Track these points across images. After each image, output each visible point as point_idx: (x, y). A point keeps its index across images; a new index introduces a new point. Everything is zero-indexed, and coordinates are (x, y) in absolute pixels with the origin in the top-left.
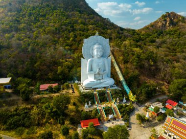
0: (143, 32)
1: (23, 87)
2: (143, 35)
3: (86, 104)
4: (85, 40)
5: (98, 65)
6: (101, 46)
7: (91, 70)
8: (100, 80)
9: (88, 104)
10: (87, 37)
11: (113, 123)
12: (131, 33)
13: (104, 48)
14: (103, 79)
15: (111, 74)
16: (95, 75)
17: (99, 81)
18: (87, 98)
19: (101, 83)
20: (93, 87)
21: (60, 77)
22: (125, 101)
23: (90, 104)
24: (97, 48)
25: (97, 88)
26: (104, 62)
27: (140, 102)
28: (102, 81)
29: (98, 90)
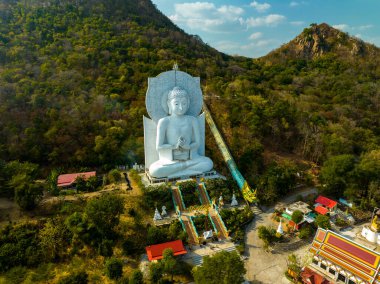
0: (268, 64)
1: (21, 181)
2: (268, 69)
3: (156, 211)
4: (151, 81)
5: (179, 132)
6: (183, 92)
7: (165, 141)
8: (183, 161)
9: (160, 211)
10: (155, 74)
11: (212, 248)
12: (245, 64)
13: (190, 97)
14: (189, 159)
15: (206, 148)
16: (173, 151)
17: (181, 164)
18: (159, 198)
19: (185, 168)
20: (171, 176)
21: (101, 157)
22: (235, 202)
23: (164, 212)
24: (177, 96)
25: (179, 178)
26: (190, 125)
27: (265, 204)
28: (188, 163)
29: (179, 182)
